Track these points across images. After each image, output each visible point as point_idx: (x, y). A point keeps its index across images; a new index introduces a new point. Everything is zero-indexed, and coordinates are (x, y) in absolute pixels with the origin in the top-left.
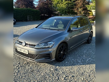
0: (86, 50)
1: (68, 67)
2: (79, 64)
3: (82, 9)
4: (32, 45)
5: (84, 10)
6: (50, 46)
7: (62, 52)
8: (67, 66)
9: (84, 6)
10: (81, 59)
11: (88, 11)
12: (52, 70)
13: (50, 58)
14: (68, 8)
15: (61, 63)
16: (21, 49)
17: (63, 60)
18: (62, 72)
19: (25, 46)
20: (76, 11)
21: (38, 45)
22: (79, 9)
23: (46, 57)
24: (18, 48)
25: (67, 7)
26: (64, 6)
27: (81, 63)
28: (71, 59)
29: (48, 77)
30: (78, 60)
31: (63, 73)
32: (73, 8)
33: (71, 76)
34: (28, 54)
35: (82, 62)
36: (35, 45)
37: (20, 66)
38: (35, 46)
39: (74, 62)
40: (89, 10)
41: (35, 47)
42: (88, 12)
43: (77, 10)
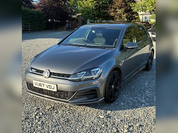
0: (148, 81)
1: (127, 111)
2: (143, 105)
3: (123, 9)
4: (63, 75)
5: (126, 11)
6: (97, 76)
7: (113, 86)
8: (124, 109)
9: (126, 5)
10: (144, 97)
11: (134, 13)
12: (101, 117)
13: (96, 97)
14: (98, 8)
15: (112, 105)
16: (42, 83)
17: (115, 100)
18: (119, 120)
19: (50, 77)
20: (112, 14)
21: (75, 74)
22: (118, 10)
23: (89, 94)
24: (34, 81)
25: (96, 6)
26: (90, 4)
27: (147, 104)
28: (127, 97)
29: (99, 129)
30: (139, 99)
31: (121, 121)
32: (106, 8)
33: (138, 125)
34: (56, 91)
35: (148, 102)
36: (70, 75)
37: (41, 114)
38: (68, 76)
39: (134, 103)
40: (136, 12)
41: (70, 79)
42: (134, 15)
43: (114, 12)
